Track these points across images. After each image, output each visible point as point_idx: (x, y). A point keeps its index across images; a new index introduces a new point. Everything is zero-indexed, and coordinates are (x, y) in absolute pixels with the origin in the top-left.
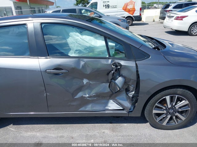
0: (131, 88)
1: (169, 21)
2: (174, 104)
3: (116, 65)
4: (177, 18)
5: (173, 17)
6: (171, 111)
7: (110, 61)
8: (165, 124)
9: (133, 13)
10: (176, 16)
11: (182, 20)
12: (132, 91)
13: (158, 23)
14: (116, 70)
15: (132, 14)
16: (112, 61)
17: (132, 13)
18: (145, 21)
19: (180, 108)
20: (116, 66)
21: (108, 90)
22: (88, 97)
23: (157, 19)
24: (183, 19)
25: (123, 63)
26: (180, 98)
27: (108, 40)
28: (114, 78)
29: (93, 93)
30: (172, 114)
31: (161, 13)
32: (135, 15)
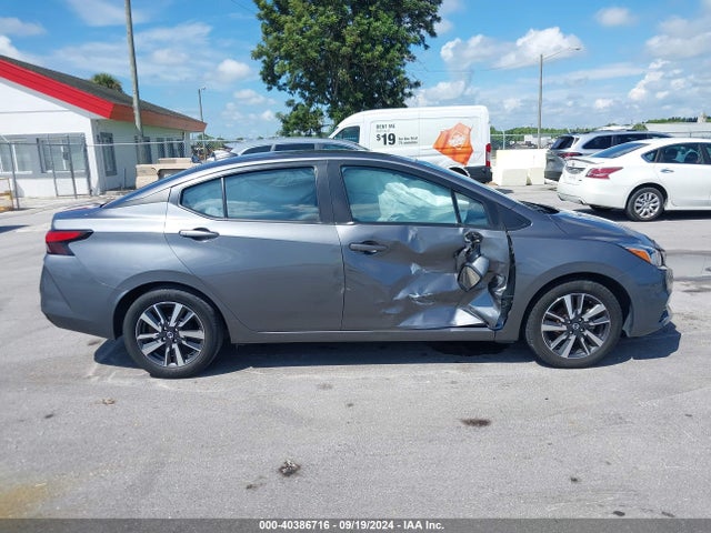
0: (501, 280)
1: (572, 181)
2: (580, 311)
3: (472, 237)
4: (594, 174)
5: (582, 169)
6: (576, 327)
7: (461, 229)
8: (565, 354)
9: (467, 159)
10: (589, 167)
11: (606, 177)
12: (501, 286)
13: (542, 189)
14: (473, 246)
15: (463, 163)
16: (464, 231)
17: (462, 160)
18: (500, 184)
19: (591, 319)
20: (473, 239)
21: (456, 286)
22: (418, 299)
23: (539, 179)
24: (610, 176)
25: (483, 233)
26: (591, 299)
27: (457, 195)
28: (470, 259)
29: (427, 292)
30: (579, 334)
31: (548, 161)
32: (471, 164)
